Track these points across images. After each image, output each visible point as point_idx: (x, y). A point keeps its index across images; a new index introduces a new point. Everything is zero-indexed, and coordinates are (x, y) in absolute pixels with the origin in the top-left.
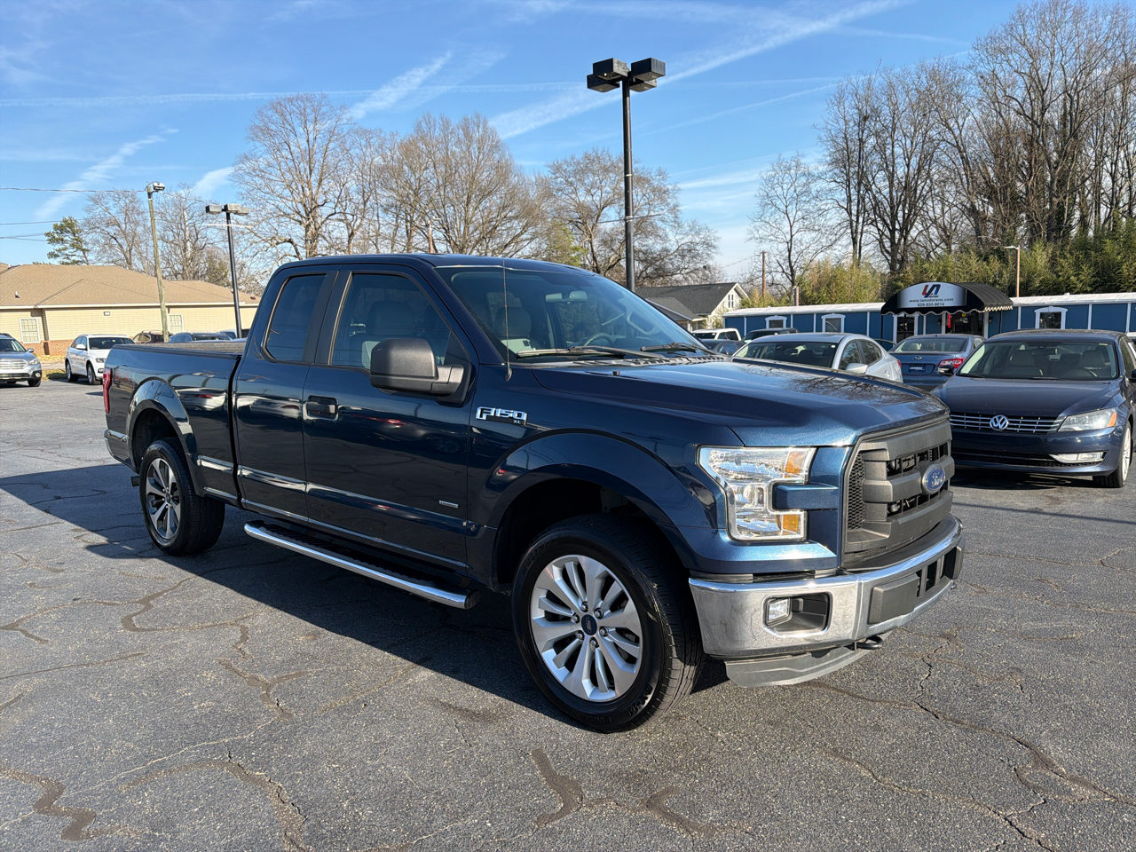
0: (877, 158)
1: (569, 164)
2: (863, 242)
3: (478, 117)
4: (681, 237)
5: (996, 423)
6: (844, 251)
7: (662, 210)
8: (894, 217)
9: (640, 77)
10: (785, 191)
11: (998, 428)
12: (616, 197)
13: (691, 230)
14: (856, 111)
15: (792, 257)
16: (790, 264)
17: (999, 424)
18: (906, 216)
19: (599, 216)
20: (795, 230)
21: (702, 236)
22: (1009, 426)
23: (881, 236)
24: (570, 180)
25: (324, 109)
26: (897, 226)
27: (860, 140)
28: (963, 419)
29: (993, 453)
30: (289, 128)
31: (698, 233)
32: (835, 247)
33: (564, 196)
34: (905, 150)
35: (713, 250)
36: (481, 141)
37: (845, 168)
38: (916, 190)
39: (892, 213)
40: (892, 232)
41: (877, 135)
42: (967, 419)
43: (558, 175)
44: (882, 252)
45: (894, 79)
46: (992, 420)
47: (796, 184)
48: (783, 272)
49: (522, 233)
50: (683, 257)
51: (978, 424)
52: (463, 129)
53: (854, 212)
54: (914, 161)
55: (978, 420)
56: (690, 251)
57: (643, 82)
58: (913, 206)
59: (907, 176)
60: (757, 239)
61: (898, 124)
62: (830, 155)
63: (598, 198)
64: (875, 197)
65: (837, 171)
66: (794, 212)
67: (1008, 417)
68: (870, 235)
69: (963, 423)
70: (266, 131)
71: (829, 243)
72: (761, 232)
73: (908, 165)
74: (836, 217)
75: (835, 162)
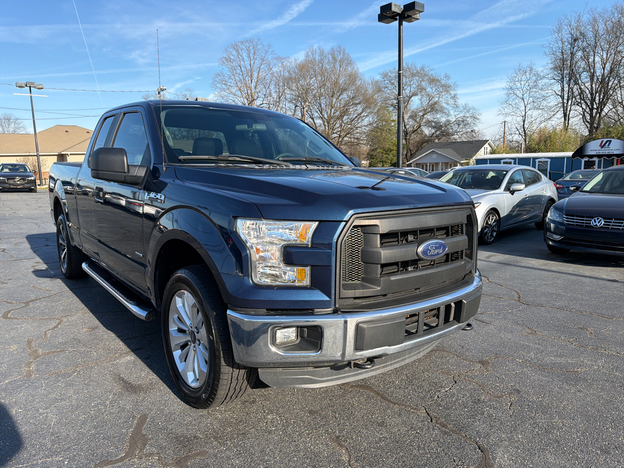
0: (582, 64)
1: (391, 72)
2: (570, 116)
3: (340, 47)
4: (458, 113)
5: (595, 222)
6: (558, 121)
7: (447, 97)
8: (593, 100)
9: (410, 13)
10: (522, 86)
11: (596, 225)
12: (418, 91)
13: (464, 109)
14: (570, 36)
15: (525, 126)
16: (524, 130)
17: (597, 223)
18: (601, 99)
19: (408, 102)
20: (527, 109)
21: (471, 113)
22: (604, 225)
23: (584, 113)
24: (392, 81)
25: (259, 47)
26: (595, 106)
27: (572, 53)
28: (574, 219)
29: (592, 242)
30: (241, 58)
31: (468, 111)
32: (552, 119)
33: (388, 91)
34: (602, 59)
35: (477, 121)
36: (341, 61)
37: (561, 70)
38: (608, 83)
39: (592, 98)
40: (591, 110)
41: (584, 50)
42: (576, 219)
43: (385, 79)
44: (584, 122)
45: (597, 15)
46: (593, 220)
47: (529, 81)
48: (520, 134)
49: (362, 112)
50: (459, 125)
51: (583, 223)
52: (331, 55)
53: (566, 97)
54: (608, 66)
55: (583, 220)
56: (463, 121)
57: (411, 16)
58: (606, 93)
59: (603, 75)
60: (503, 114)
61: (598, 43)
62: (552, 63)
63: (408, 92)
64: (580, 89)
65: (556, 73)
66: (528, 98)
67: (604, 218)
68: (576, 112)
69: (573, 222)
70: (228, 60)
71: (549, 116)
72: (506, 110)
73: (604, 69)
74: (554, 101)
75: (555, 68)
